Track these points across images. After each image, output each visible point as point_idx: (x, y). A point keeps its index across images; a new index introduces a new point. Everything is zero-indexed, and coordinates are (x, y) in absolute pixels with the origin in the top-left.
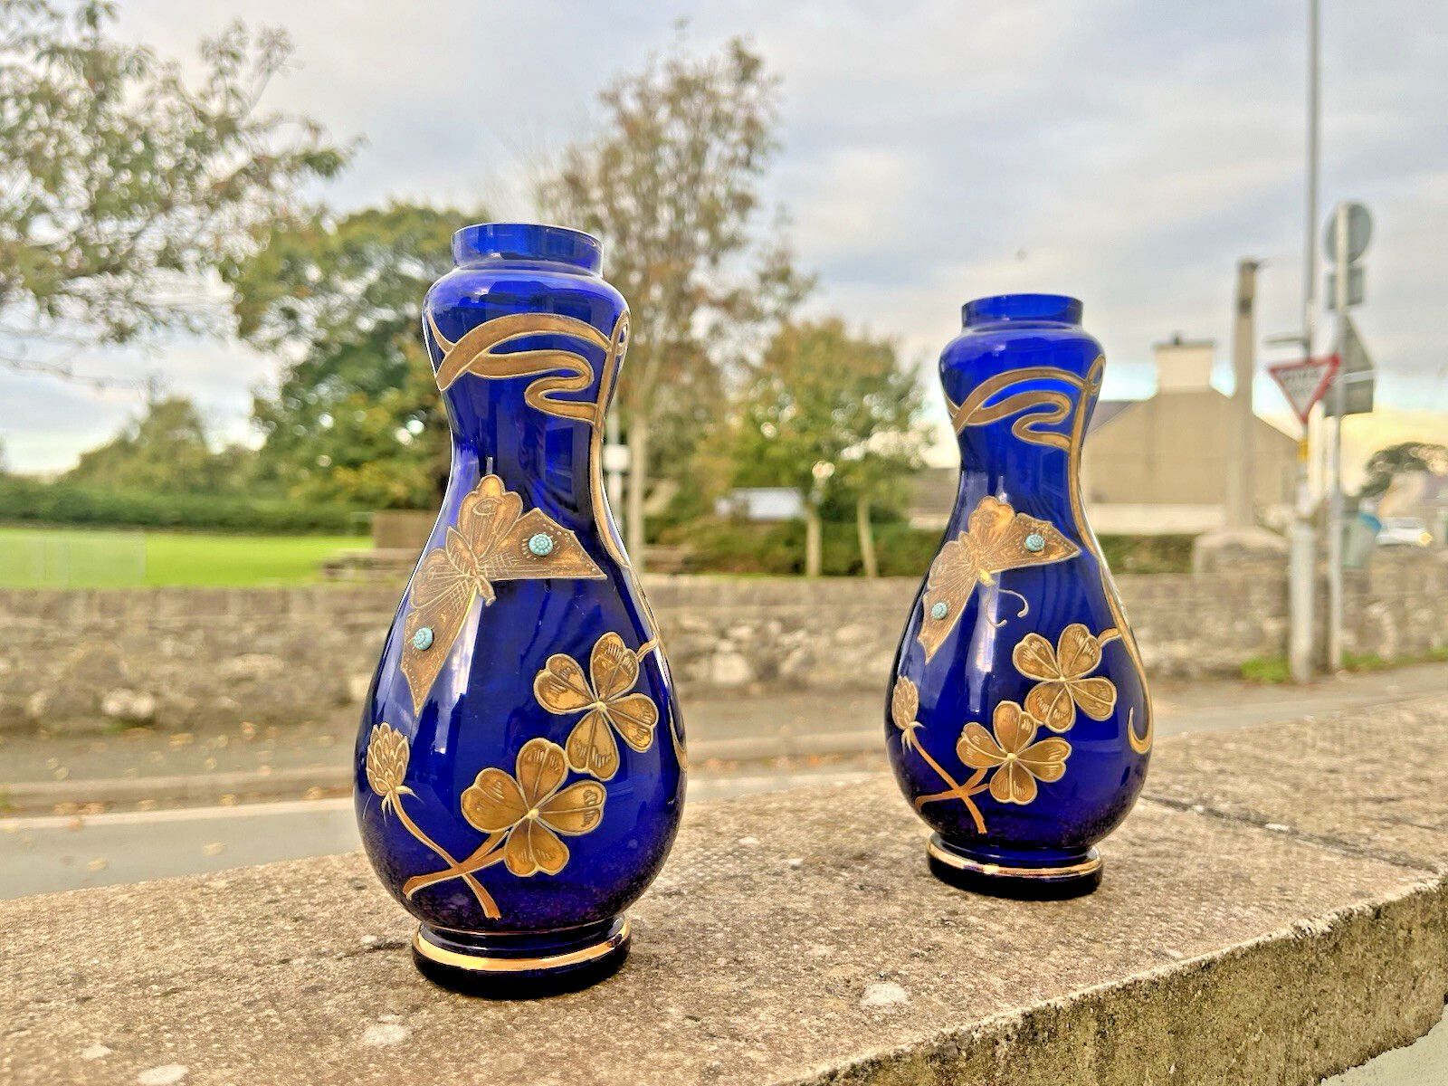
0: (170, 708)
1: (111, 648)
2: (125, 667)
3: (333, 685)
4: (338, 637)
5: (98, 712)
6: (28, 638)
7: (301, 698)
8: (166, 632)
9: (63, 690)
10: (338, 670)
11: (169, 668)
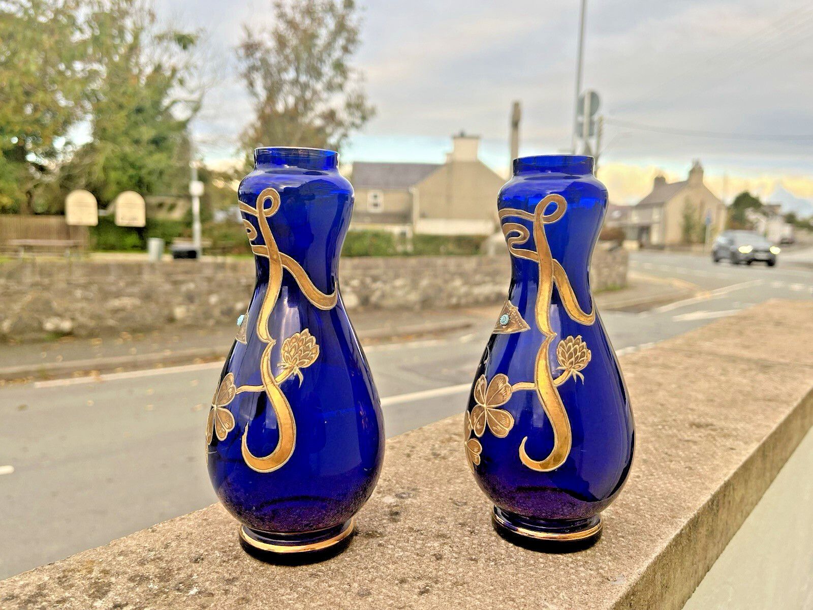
0: (81, 326)
1: (46, 295)
2: (55, 305)
3: (166, 312)
4: (167, 287)
5: (41, 329)
7: (149, 319)
8: (78, 286)
9: (20, 318)
10: (168, 304)
11: (79, 305)
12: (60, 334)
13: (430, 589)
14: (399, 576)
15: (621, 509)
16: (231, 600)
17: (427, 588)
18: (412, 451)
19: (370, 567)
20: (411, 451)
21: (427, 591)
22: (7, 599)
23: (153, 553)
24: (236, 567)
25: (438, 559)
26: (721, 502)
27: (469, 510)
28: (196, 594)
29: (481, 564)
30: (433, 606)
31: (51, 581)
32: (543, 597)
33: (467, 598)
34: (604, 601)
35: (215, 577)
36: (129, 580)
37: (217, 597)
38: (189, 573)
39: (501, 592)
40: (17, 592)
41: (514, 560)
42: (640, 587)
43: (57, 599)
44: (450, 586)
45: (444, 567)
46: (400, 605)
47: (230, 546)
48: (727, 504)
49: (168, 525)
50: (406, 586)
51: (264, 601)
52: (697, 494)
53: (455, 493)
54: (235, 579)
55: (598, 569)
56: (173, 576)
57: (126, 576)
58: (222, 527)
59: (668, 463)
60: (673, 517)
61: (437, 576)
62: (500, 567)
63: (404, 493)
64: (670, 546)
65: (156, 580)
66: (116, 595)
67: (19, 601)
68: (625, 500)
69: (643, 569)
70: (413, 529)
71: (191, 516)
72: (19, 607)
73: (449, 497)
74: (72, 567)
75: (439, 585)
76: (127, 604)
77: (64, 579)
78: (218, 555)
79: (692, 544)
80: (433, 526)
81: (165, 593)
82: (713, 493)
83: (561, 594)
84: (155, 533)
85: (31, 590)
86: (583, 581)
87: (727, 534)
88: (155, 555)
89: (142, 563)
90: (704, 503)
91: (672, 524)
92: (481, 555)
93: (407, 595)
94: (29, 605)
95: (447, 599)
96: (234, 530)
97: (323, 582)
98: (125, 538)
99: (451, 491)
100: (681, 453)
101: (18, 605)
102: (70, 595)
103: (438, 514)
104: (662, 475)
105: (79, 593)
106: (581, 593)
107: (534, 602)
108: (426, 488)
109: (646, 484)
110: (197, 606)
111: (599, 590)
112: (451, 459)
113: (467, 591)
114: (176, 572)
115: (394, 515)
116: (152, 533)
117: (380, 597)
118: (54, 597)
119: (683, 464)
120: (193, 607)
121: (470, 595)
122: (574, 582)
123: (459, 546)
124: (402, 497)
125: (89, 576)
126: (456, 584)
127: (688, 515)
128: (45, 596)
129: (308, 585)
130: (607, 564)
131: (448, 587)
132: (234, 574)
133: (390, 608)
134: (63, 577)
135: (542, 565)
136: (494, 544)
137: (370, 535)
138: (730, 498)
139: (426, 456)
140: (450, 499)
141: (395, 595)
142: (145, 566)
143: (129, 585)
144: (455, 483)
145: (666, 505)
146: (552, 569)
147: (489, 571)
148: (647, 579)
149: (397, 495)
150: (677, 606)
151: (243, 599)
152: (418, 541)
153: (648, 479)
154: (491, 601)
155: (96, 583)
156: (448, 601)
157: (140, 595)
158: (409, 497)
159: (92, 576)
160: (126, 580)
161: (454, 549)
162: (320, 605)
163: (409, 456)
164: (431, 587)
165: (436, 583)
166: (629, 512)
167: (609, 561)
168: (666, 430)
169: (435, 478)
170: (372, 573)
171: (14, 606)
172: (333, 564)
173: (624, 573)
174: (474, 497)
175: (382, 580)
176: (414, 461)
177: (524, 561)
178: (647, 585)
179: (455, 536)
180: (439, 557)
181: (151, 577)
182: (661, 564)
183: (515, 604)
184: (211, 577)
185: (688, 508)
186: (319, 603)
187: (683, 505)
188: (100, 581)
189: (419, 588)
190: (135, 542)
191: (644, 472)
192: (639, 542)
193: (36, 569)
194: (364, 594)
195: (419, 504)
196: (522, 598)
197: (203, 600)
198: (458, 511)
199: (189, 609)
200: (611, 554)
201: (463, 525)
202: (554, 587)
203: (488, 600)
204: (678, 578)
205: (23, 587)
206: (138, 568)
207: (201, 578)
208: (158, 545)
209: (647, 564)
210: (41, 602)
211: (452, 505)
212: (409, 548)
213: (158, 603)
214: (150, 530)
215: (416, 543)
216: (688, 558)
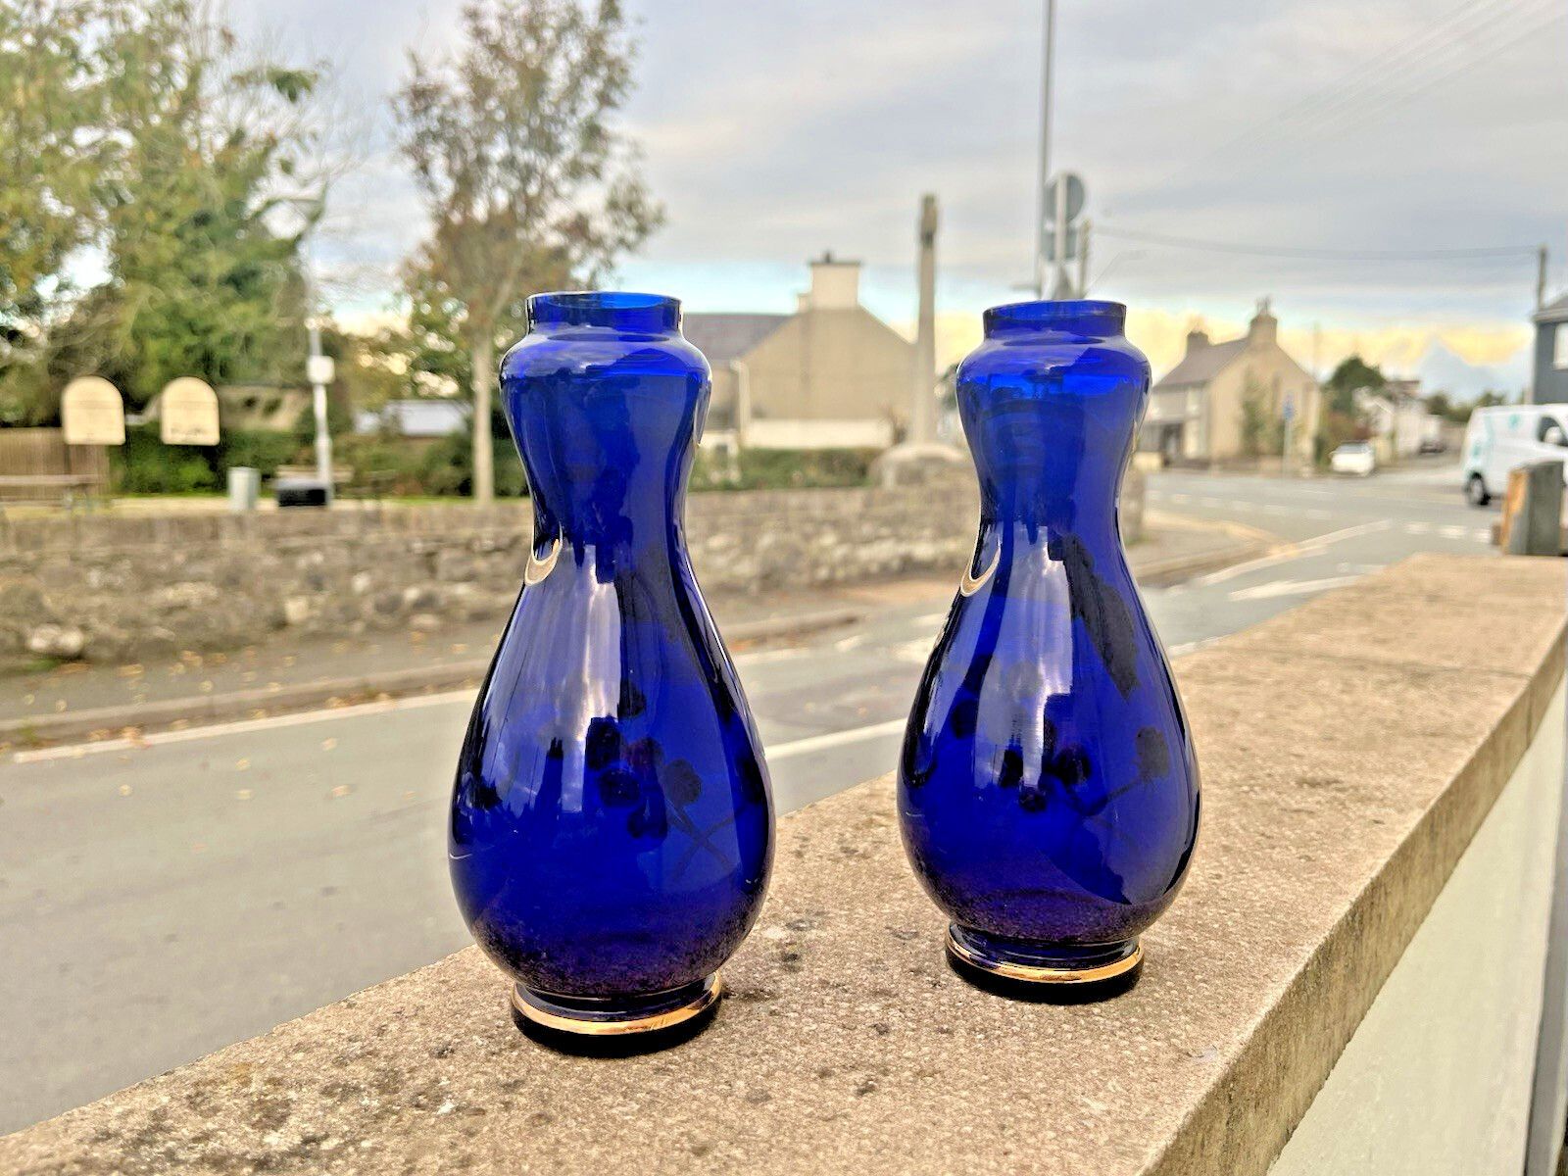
0: (102, 641)
1: (31, 582)
2: (48, 601)
3: (268, 609)
4: (271, 561)
5: (23, 649)
7: (236, 624)
8: (91, 564)
10: (272, 592)
11: (97, 601)
12: (60, 659)
13: (876, 1084)
14: (815, 1065)
15: (1195, 934)
16: (519, 1119)
17: (870, 1083)
18: (804, 847)
19: (761, 1051)
20: (801, 846)
21: (871, 1089)
23: (358, 1044)
24: (516, 1062)
25: (881, 1033)
26: (1366, 916)
27: (923, 946)
28: (452, 1113)
29: (960, 1038)
30: (887, 1113)
31: (175, 1104)
32: (1079, 1089)
33: (942, 1097)
34: (1187, 1091)
35: (482, 1081)
36: (323, 1093)
37: (493, 1116)
38: (433, 1077)
39: (1002, 1084)
40: (113, 1125)
41: (1018, 1029)
42: (1244, 1067)
43: (192, 1135)
44: (911, 1079)
45: (895, 1047)
46: (826, 1114)
47: (498, 1027)
48: (1375, 920)
49: (374, 996)
50: (831, 1081)
51: (580, 1119)
52: (1325, 902)
53: (894, 916)
54: (517, 1084)
55: (1168, 1039)
56: (403, 1083)
57: (317, 1086)
58: (476, 993)
59: (1268, 850)
60: (1289, 944)
61: (884, 1063)
62: (996, 1043)
63: (802, 921)
64: (1288, 995)
65: (374, 1091)
66: (303, 1121)
67: (121, 1142)
68: (1201, 918)
69: (1247, 1034)
70: (828, 983)
71: (416, 977)
72: (124, 1152)
73: (885, 924)
74: (210, 1076)
75: (890, 1078)
76: (326, 1137)
77: (199, 1099)
78: (480, 1043)
79: (1323, 990)
80: (864, 977)
81: (393, 1113)
82: (1353, 900)
83: (1110, 1084)
84: (354, 1010)
85: (140, 1121)
86: (1146, 1059)
87: (1377, 973)
88: (362, 1048)
89: (341, 1062)
90: (1339, 917)
91: (1289, 956)
92: (958, 1022)
93: (839, 1095)
94: (142, 1147)
95: (908, 1100)
96: (501, 997)
97: (680, 1080)
98: (300, 1019)
99: (886, 914)
100: (1288, 833)
101: (121, 1150)
102: (216, 1127)
103: (870, 955)
104: (1261, 873)
105: (232, 1121)
106: (1144, 1080)
107: (1065, 1098)
108: (841, 910)
109: (1234, 889)
110: (457, 1133)
111: (1174, 1073)
112: (876, 858)
113: (942, 1085)
114: (408, 1075)
115: (790, 960)
116: (349, 1010)
117: (789, 1102)
118: (186, 1132)
119: (1294, 851)
120: (450, 1135)
121: (948, 1092)
122: (1130, 1062)
123: (917, 1010)
124: (799, 929)
125: (245, 1090)
126: (920, 1074)
127: (1315, 940)
128: (168, 1130)
129: (655, 1088)
130: (1184, 1029)
131: (907, 1080)
132: (515, 1075)
133: (809, 1119)
134: (197, 1095)
135: (1069, 1036)
136: (979, 1002)
137: (753, 996)
138: (1381, 910)
139: (831, 855)
140: (887, 928)
141: (814, 1098)
142: (348, 1068)
143: (324, 1102)
144: (891, 899)
145: (1274, 923)
146: (1088, 1042)
147: (976, 1049)
148: (1255, 1053)
149: (788, 925)
150: (1302, 1103)
151: (540, 1116)
152: (840, 1004)
153: (1235, 880)
154: (988, 1100)
155: (260, 1102)
156: (911, 1104)
157: (347, 1119)
158: (812, 927)
159: (252, 1090)
160: (316, 1093)
161: (909, 1015)
162: (682, 1122)
163: (799, 854)
164: (877, 1080)
165: (885, 1075)
166: (1210, 939)
167: (1186, 1023)
168: (1256, 792)
169: (854, 893)
170: (766, 1062)
171: (115, 1151)
172: (692, 1050)
173: (1215, 1043)
174: (930, 922)
175: (787, 1073)
176: (812, 864)
177: (1035, 1030)
178: (1254, 1062)
179: (907, 991)
180: (883, 1030)
181: (362, 1086)
182: (1276, 1027)
183: (1031, 1104)
184: (475, 1082)
185: (1313, 927)
186: (679, 1118)
187: (1304, 922)
188: (268, 1098)
189: (856, 1084)
190: (320, 1027)
191: (1227, 867)
192: (1235, 988)
193: (141, 1084)
194: (759, 1098)
195: (832, 939)
196: (1042, 1092)
197: (468, 1121)
198: (904, 950)
199: (444, 1139)
200: (1188, 1012)
201: (918, 972)
202: (1095, 1072)
203: (982, 1099)
204: (1302, 1050)
205: (124, 1116)
206: (335, 1072)
207: (457, 1085)
208: (364, 1030)
209: (1254, 1026)
210: (164, 1142)
211: (891, 937)
212: (826, 1016)
213: (384, 1130)
214: (344, 1004)
215: (838, 1006)
216: (1318, 1016)
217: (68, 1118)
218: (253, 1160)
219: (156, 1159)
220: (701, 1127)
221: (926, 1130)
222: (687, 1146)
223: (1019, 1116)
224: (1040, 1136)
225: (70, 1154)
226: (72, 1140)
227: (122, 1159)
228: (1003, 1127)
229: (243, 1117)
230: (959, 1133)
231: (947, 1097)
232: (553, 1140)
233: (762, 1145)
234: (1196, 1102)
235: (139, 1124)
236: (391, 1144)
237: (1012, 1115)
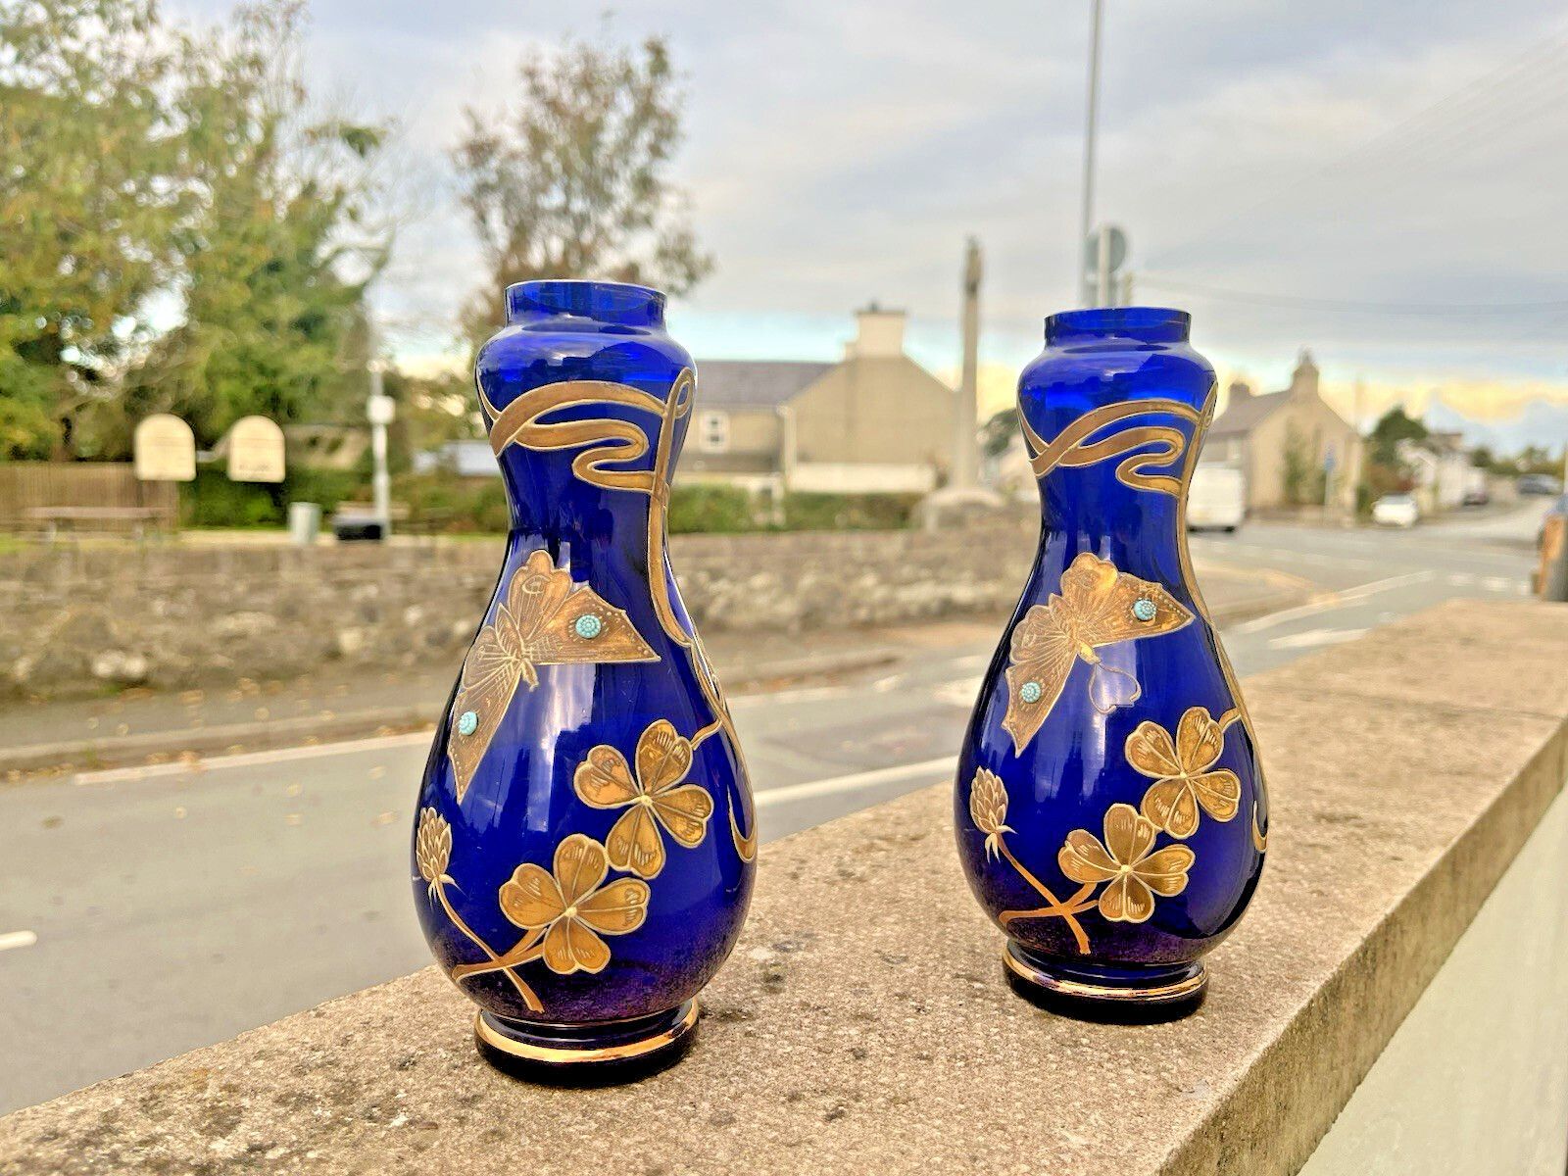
0: (164, 668)
2: (114, 628)
3: (323, 640)
4: (327, 593)
5: (87, 674)
6: (11, 602)
7: (292, 655)
8: (158, 593)
9: (49, 655)
10: (328, 625)
11: (161, 629)
12: (124, 684)
13: (846, 1110)
14: (786, 1090)
16: (472, 1135)
17: (840, 1108)
18: (802, 868)
19: (731, 1072)
20: (798, 869)
21: (841, 1114)
22: (44, 1139)
23: (320, 1054)
24: (477, 1077)
25: (857, 1058)
26: (1380, 954)
27: (912, 971)
28: (404, 1126)
29: (939, 1065)
30: (854, 1140)
31: (127, 1106)
32: (1059, 1122)
33: (914, 1126)
34: (1173, 1127)
35: (440, 1094)
36: (277, 1102)
37: (445, 1131)
38: (390, 1088)
39: (979, 1113)
40: (63, 1126)
41: (1001, 1058)
42: (1238, 1105)
43: (139, 1138)
44: (884, 1106)
46: (790, 1139)
47: (465, 1040)
48: (1390, 958)
49: (345, 1005)
50: (800, 1105)
51: (534, 1137)
52: (1336, 938)
53: (885, 940)
54: (476, 1098)
55: (1158, 1072)
56: (359, 1094)
57: (271, 1095)
58: (448, 1005)
59: (1279, 884)
60: (1294, 979)
61: (857, 1089)
62: (976, 1070)
63: (789, 943)
64: (1291, 1029)
65: (328, 1101)
66: (252, 1129)
67: (67, 1142)
69: (1243, 1070)
70: (809, 1005)
71: (390, 989)
72: (68, 1153)
73: (874, 948)
74: (167, 1080)
75: (862, 1104)
76: (274, 1145)
77: (152, 1103)
78: (444, 1056)
79: (1330, 1029)
80: (847, 1000)
81: (345, 1124)
82: (1365, 936)
83: (1092, 1117)
84: (322, 1019)
85: (90, 1122)
86: (1133, 1093)
87: (1391, 1015)
88: (323, 1057)
89: (300, 1071)
90: (1350, 953)
91: (1293, 991)
92: (938, 1049)
93: (806, 1120)
94: (87, 1148)
95: (878, 1127)
98: (266, 1027)
99: (876, 937)
100: (1301, 867)
101: (65, 1150)
102: (164, 1131)
103: (855, 978)
104: (1270, 906)
105: (181, 1126)
106: (1129, 1114)
107: (1043, 1131)
108: (830, 932)
110: (407, 1147)
111: (1162, 1108)
112: (874, 881)
113: (915, 1113)
114: (365, 1087)
115: (772, 982)
116: (317, 1019)
117: (753, 1126)
118: (133, 1135)
119: (1306, 885)
120: (399, 1149)
121: (921, 1120)
122: (1116, 1095)
123: (897, 1035)
124: (786, 950)
125: (199, 1095)
126: (893, 1101)
127: (1322, 976)
128: (116, 1133)
129: (617, 1107)
130: (1176, 1062)
131: (879, 1107)
132: (474, 1089)
133: (771, 1144)
134: (151, 1099)
135: (1054, 1066)
136: (963, 1029)
137: (729, 1016)
138: (1395, 948)
139: (828, 877)
140: (876, 951)
141: (780, 1122)
142: (306, 1078)
143: (276, 1110)
144: (883, 923)
145: (1280, 957)
146: (1073, 1073)
147: (955, 1077)
148: (1251, 1090)
149: (775, 947)
150: (1305, 1146)
151: (494, 1133)
152: (819, 1027)
154: (962, 1130)
155: (213, 1108)
156: (881, 1131)
157: (297, 1129)
158: (799, 949)
159: (206, 1096)
160: (270, 1102)
161: (889, 1039)
162: (640, 1142)
163: (795, 876)
164: (848, 1106)
165: (857, 1101)
167: (1179, 1056)
169: (846, 916)
170: (735, 1084)
171: (58, 1151)
173: (1208, 1078)
174: (920, 947)
175: (755, 1095)
176: (806, 886)
178: (1250, 1100)
179: (889, 1016)
180: (859, 1055)
182: (1275, 1063)
183: (1007, 1135)
184: (432, 1095)
185: (1321, 962)
186: (638, 1138)
187: (1311, 957)
188: (221, 1104)
189: (825, 1109)
190: (285, 1035)
192: (1233, 1022)
193: (99, 1085)
194: (722, 1121)
195: (818, 961)
196: (1019, 1124)
197: (419, 1135)
198: (891, 973)
199: (392, 1152)
200: (1181, 1045)
201: (903, 996)
202: (1077, 1104)
203: (956, 1129)
204: (1305, 1091)
205: (75, 1116)
206: (292, 1081)
207: (414, 1098)
208: (328, 1040)
209: (1250, 1062)
210: (111, 1144)
211: (879, 961)
212: (802, 1039)
213: (333, 1142)
214: (313, 1013)
215: (817, 1029)
216: (1324, 1055)
217: (19, 1117)
218: (196, 1166)
219: (99, 1161)
220: (659, 1149)
221: (893, 1159)
222: (642, 1168)
223: (993, 1148)
224: (1013, 1169)
225: (14, 1153)
226: (19, 1139)
227: (65, 1160)
228: (975, 1159)
229: (194, 1122)
230: (928, 1164)
231: (919, 1126)
232: (503, 1158)
233: (719, 1169)
234: (1182, 1139)
235: (89, 1124)
236: (337, 1156)
237: (985, 1146)
